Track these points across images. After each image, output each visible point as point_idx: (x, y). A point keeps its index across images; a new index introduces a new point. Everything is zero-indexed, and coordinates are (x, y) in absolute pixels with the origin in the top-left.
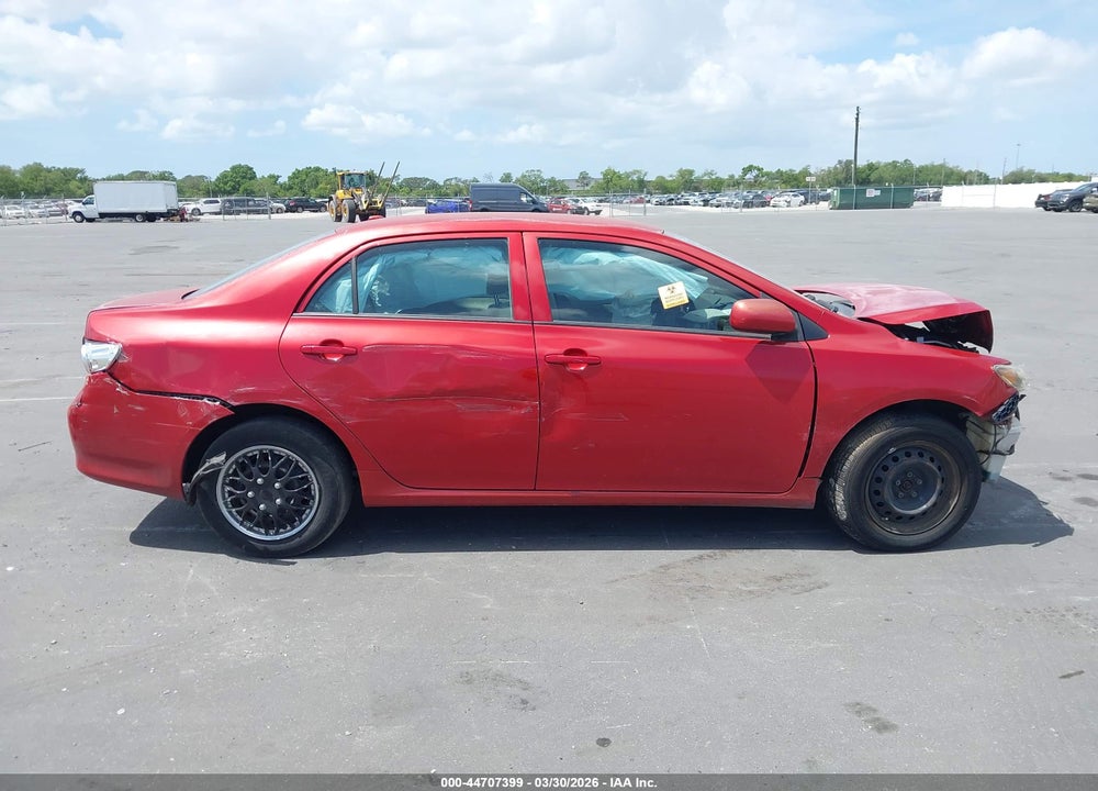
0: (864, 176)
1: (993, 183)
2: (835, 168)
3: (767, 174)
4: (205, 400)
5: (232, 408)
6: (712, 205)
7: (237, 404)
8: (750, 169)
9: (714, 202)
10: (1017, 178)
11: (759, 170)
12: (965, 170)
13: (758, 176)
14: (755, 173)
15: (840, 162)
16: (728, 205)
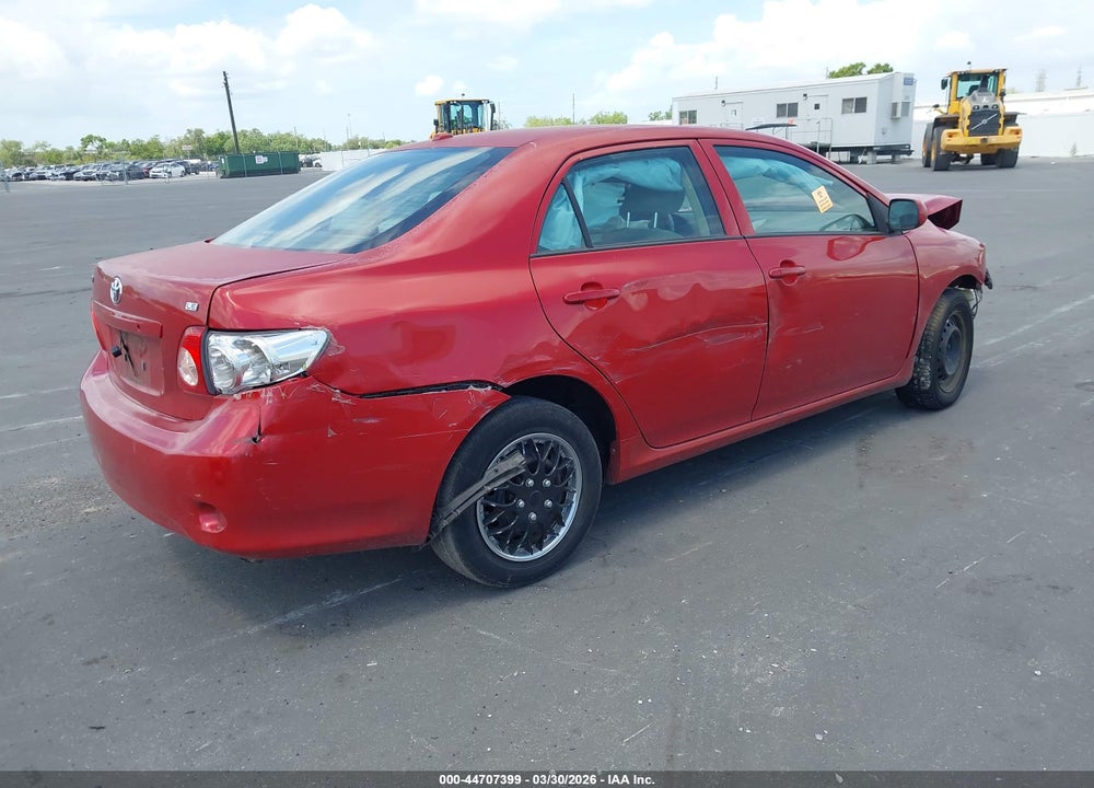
0: (217, 145)
1: (337, 149)
2: (186, 138)
3: (111, 146)
4: (472, 388)
5: (505, 390)
6: (78, 179)
7: (510, 384)
8: (89, 140)
9: (81, 174)
10: (354, 145)
11: (101, 140)
12: (310, 139)
13: (101, 147)
14: (97, 144)
15: (189, 132)
16: (101, 177)
